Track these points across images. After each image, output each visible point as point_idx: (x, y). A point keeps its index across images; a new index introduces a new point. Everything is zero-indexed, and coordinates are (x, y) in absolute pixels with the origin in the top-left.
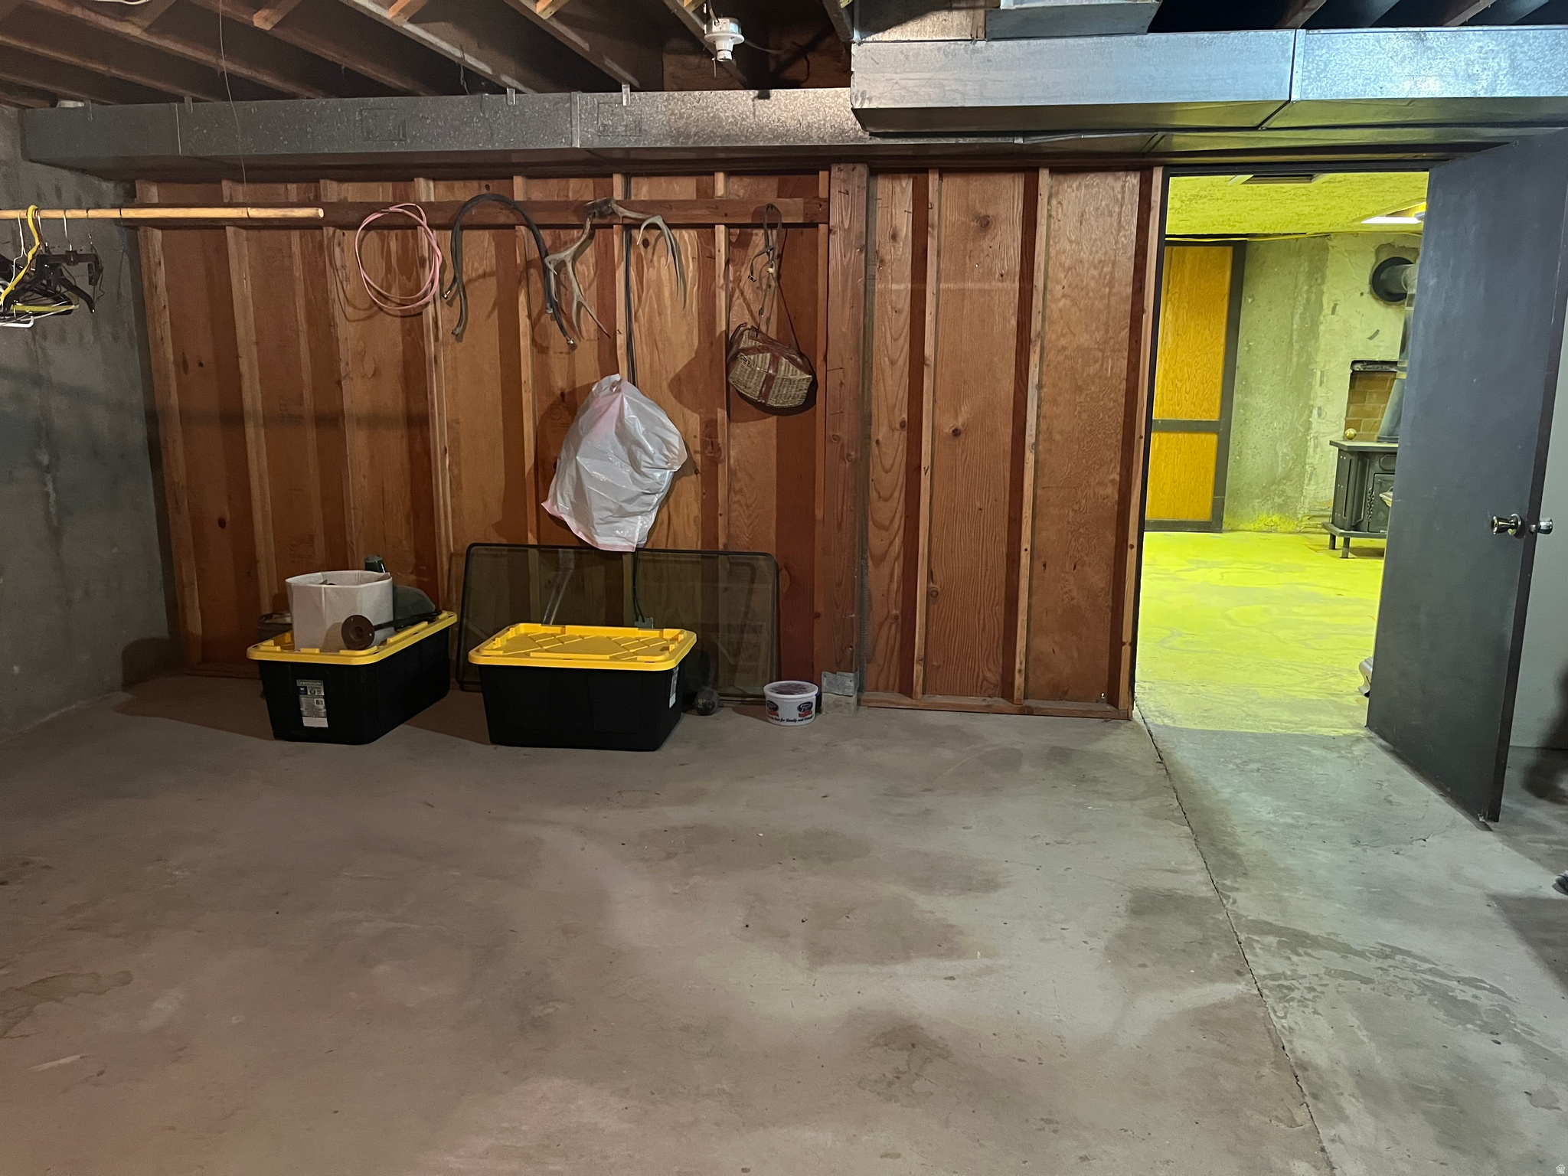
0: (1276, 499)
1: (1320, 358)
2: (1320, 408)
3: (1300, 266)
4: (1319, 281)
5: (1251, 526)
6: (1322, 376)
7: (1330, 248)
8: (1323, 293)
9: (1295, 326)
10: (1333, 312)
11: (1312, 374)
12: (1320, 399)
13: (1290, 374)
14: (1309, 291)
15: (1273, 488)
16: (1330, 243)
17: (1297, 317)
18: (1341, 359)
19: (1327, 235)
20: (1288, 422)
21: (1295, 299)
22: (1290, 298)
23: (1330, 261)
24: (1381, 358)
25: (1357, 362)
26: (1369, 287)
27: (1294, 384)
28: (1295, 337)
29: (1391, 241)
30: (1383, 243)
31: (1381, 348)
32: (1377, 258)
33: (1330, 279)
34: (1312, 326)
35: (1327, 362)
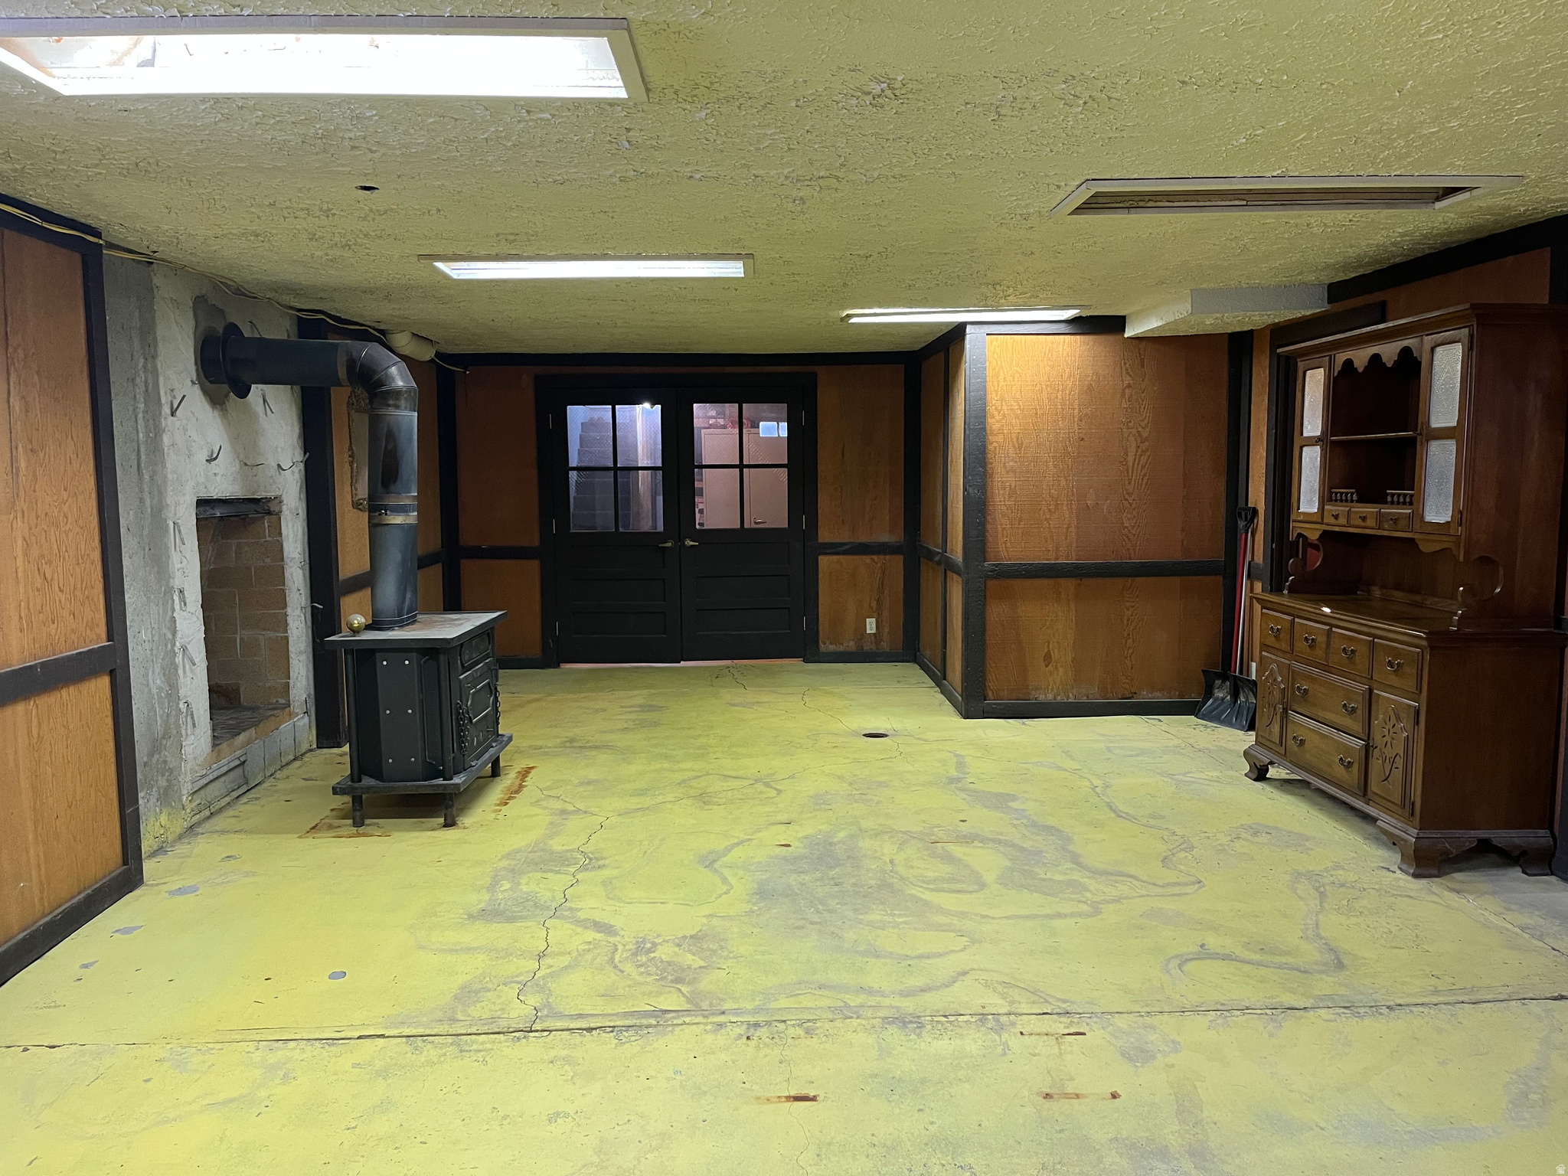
3: (131, 316)
4: (152, 350)
7: (155, 289)
9: (141, 435)
10: (173, 413)
11: (167, 529)
14: (145, 368)
17: (140, 418)
18: (188, 498)
22: (128, 379)
23: (158, 314)
24: (219, 495)
25: (201, 503)
26: (197, 370)
27: (152, 550)
28: (143, 457)
29: (204, 292)
30: (198, 293)
31: (218, 478)
32: (196, 321)
33: (161, 348)
34: (155, 436)
35: (177, 504)
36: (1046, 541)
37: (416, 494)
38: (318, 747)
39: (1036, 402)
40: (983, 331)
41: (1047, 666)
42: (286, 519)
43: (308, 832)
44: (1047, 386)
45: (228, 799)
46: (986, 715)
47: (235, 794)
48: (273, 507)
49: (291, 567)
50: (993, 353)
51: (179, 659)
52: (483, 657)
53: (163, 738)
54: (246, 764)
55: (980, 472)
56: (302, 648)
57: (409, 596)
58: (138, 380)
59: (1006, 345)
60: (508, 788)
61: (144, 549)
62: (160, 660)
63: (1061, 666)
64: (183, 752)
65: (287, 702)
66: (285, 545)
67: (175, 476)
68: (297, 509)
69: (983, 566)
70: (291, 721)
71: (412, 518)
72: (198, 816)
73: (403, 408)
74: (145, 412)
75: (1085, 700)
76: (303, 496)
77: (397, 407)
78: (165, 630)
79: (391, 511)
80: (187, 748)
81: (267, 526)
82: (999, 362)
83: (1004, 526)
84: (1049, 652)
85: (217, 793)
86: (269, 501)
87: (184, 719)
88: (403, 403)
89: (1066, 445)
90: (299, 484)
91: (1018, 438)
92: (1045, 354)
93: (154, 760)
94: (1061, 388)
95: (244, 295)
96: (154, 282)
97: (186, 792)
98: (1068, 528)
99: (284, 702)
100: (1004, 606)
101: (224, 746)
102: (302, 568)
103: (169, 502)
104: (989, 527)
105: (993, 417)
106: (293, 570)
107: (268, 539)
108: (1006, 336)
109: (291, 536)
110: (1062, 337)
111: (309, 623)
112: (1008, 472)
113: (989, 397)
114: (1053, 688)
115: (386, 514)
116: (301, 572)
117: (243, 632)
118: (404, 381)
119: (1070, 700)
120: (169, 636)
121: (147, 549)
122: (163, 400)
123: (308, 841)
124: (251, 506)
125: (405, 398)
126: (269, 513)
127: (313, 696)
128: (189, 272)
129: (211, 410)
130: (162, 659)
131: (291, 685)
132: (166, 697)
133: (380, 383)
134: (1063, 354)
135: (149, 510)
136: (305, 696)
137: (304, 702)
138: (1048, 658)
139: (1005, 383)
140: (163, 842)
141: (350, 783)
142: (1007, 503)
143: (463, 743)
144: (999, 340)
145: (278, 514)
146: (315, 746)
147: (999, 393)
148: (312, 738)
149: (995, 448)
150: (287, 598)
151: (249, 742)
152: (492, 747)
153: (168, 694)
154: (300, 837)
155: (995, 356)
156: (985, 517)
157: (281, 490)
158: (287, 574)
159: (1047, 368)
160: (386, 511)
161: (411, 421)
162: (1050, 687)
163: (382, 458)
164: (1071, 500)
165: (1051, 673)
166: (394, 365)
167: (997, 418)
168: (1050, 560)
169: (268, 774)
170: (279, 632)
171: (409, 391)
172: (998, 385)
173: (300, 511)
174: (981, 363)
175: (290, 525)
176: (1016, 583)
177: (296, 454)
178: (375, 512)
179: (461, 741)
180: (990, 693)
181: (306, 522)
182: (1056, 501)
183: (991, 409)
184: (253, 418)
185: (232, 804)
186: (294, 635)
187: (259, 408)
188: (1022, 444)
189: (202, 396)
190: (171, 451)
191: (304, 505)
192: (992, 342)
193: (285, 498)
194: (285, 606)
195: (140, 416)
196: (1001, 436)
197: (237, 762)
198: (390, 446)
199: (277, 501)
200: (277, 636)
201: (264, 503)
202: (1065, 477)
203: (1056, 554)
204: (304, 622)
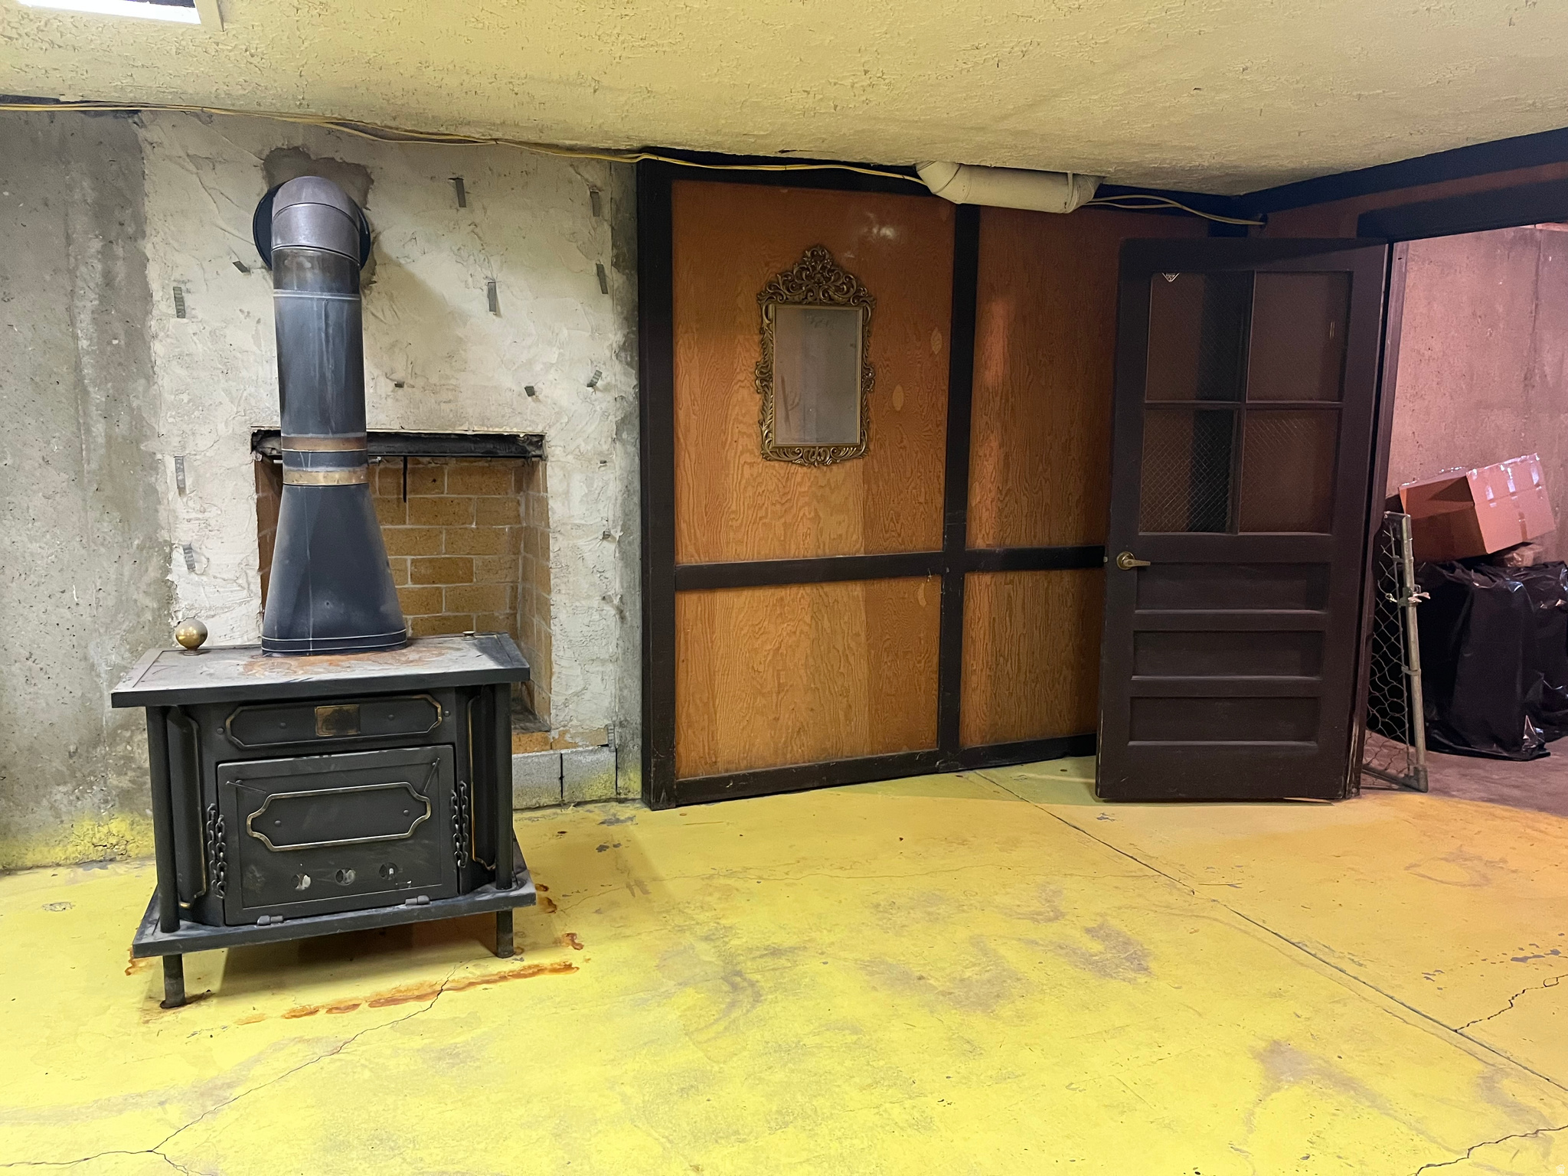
0: (113, 780)
1: (166, 423)
2: (188, 549)
3: (70, 188)
4: (130, 230)
5: (58, 854)
6: (180, 469)
7: (148, 149)
8: (144, 261)
9: (84, 343)
10: (181, 313)
11: (152, 465)
12: (185, 526)
13: (94, 466)
14: (106, 254)
15: (100, 751)
16: (142, 133)
17: (85, 320)
18: (221, 427)
19: (132, 112)
20: (111, 588)
21: (72, 273)
23: (151, 181)
27: (108, 491)
28: (89, 371)
29: (299, 143)
30: (278, 145)
32: (270, 183)
33: (158, 225)
34: (128, 344)
35: (189, 434)
42: (563, 468)
49: (576, 538)
58: (83, 270)
61: (84, 490)
66: (554, 504)
68: (606, 454)
70: (551, 752)
74: (99, 312)
76: (631, 437)
78: (135, 595)
81: (541, 475)
90: (615, 419)
93: (98, 753)
96: (140, 138)
103: (163, 431)
106: (582, 541)
109: (579, 493)
111: (635, 621)
120: (151, 604)
121: (92, 489)
122: (156, 296)
131: (556, 703)
135: (102, 440)
145: (546, 459)
146: (635, 796)
148: (628, 784)
150: (553, 581)
157: (541, 425)
158: (557, 547)
173: (619, 458)
175: (577, 477)
190: (174, 363)
191: (632, 447)
193: (555, 438)
194: (550, 591)
195: (85, 317)
204: (613, 619)
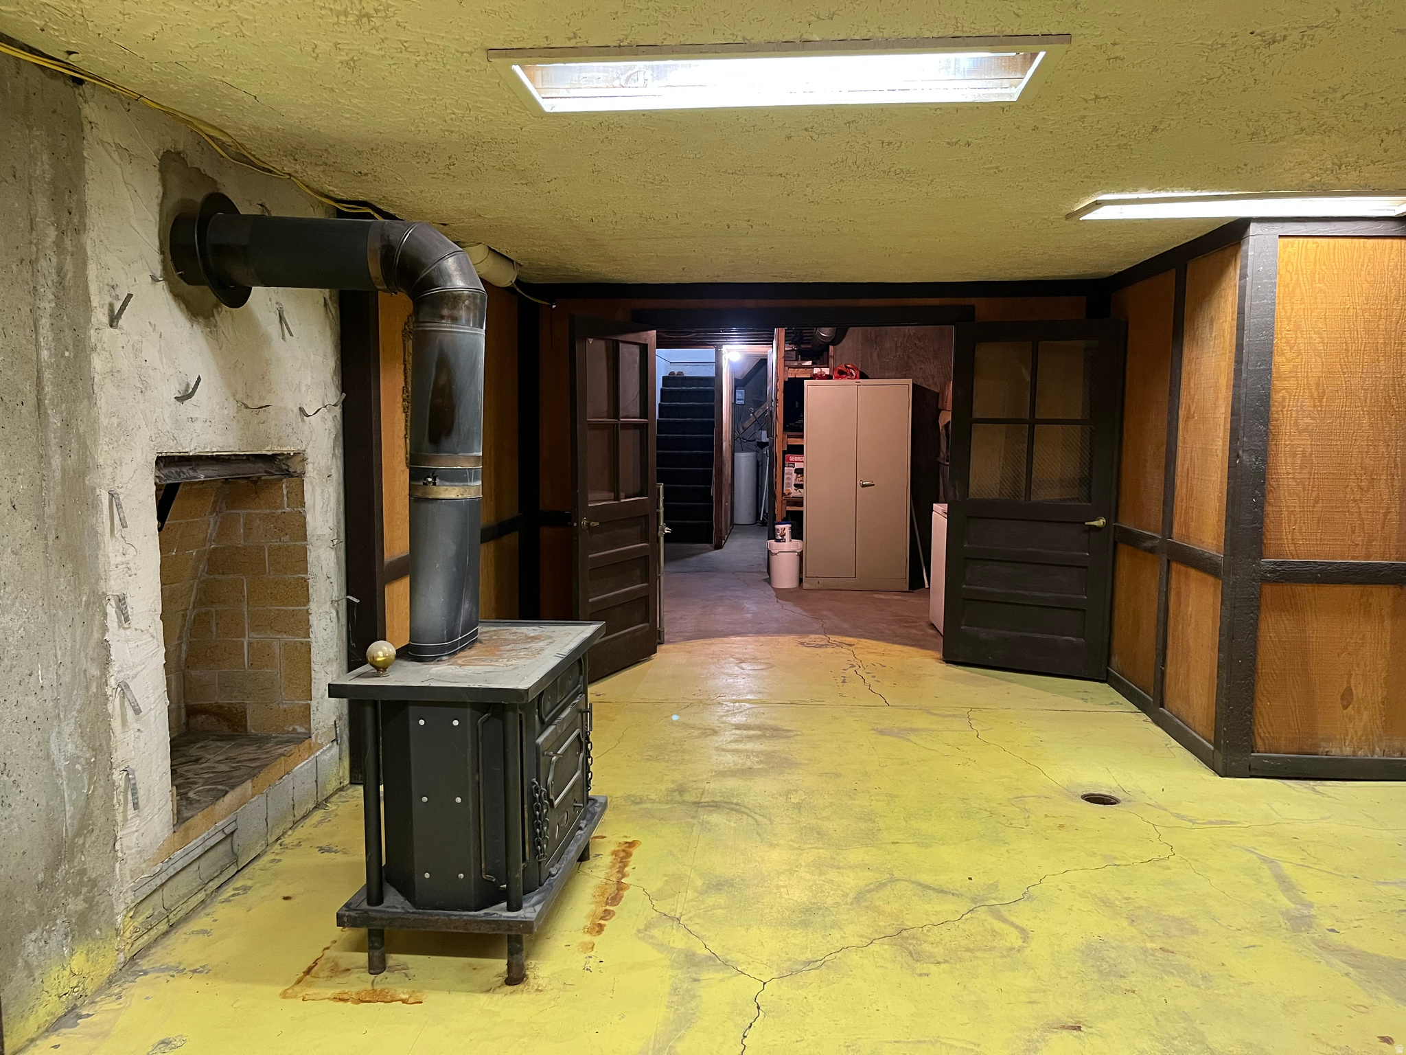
0: (71, 904)
1: (103, 452)
2: (118, 597)
3: (35, 158)
4: (76, 220)
5: (32, 1026)
6: (111, 504)
7: (87, 128)
10: (112, 322)
11: (93, 503)
12: (115, 572)
13: (52, 508)
14: (59, 246)
15: (62, 871)
16: (84, 109)
17: (45, 325)
18: (139, 454)
19: (79, 77)
20: (67, 659)
21: (34, 264)
22: (22, 260)
23: (89, 166)
24: (197, 450)
25: (164, 461)
26: (164, 262)
27: (63, 539)
28: (48, 389)
29: (181, 148)
30: (169, 146)
31: (198, 425)
32: (164, 186)
33: (94, 218)
34: (76, 357)
35: (118, 464)
36: (1353, 532)
37: (481, 454)
38: (351, 783)
39: (1347, 334)
40: (1274, 231)
41: (1345, 707)
42: (311, 483)
43: (299, 982)
44: (1364, 311)
45: (201, 896)
46: (1253, 773)
47: (214, 884)
48: (294, 466)
49: (319, 547)
50: (1287, 265)
51: (114, 705)
52: (570, 698)
53: (79, 834)
54: (235, 835)
55: (1260, 431)
56: (332, 656)
57: (466, 606)
58: (43, 263)
59: (1306, 252)
60: (602, 889)
61: (46, 539)
62: (74, 713)
63: (1366, 708)
64: (118, 847)
65: (307, 732)
66: (309, 518)
67: (115, 421)
68: (329, 469)
69: (1259, 565)
70: (313, 756)
71: (473, 490)
72: (146, 937)
73: (464, 321)
74: (55, 316)
75: (1397, 756)
76: (339, 452)
77: (455, 319)
78: (85, 664)
79: (441, 479)
80: (125, 842)
81: (285, 492)
82: (1294, 277)
83: (1292, 509)
84: (1349, 689)
85: (184, 890)
86: (288, 458)
87: (121, 798)
88: (463, 313)
89: (1389, 396)
90: (333, 436)
91: (1317, 385)
92: (1362, 265)
93: (60, 875)
94: (1384, 314)
95: (251, 163)
96: (83, 114)
97: (123, 906)
98: (1386, 514)
99: (303, 730)
100: (1286, 622)
101: (198, 819)
102: (334, 547)
103: (101, 461)
104: (1268, 509)
105: (1283, 354)
106: (321, 551)
107: (288, 510)
108: (1306, 240)
109: (319, 506)
110: (1388, 241)
111: (343, 620)
112: (1300, 433)
113: (1277, 325)
114: (1352, 738)
115: (434, 484)
116: (333, 553)
117: (253, 634)
118: (465, 280)
119: (1376, 757)
120: (95, 672)
121: (51, 537)
122: (95, 300)
123: (295, 1006)
124: (261, 466)
125: (468, 308)
126: (288, 474)
127: (346, 717)
128: (147, 106)
129: (188, 325)
130: (79, 711)
131: (313, 708)
132: (84, 769)
133: (429, 283)
134: (1388, 266)
135: (58, 475)
136: (334, 718)
137: (333, 727)
138: (1347, 697)
139: (1303, 306)
140: (76, 999)
141: (365, 905)
142: (1297, 476)
143: (539, 844)
144: (1296, 245)
145: (301, 476)
146: (347, 782)
147: (1293, 320)
148: (344, 772)
149: (1284, 398)
150: (311, 591)
151: (242, 802)
152: (580, 829)
153: (88, 763)
154: (284, 995)
155: (1290, 267)
156: (1264, 496)
157: (304, 443)
158: (311, 557)
159: (1365, 286)
160: (434, 479)
161: (476, 344)
162: (1349, 737)
163: (430, 398)
164: (1393, 475)
165: (1351, 718)
166: (451, 254)
167: (1288, 355)
168: (1357, 558)
169: (272, 839)
170: (297, 636)
171: (473, 297)
172: (1292, 309)
173: (333, 472)
174: (1269, 277)
175: (318, 491)
176: (1305, 591)
177: (329, 395)
178: (418, 480)
179: (536, 843)
180: (1259, 743)
181: (342, 487)
182: (1371, 475)
183: (1280, 343)
184: (263, 340)
185: (208, 901)
186: (320, 639)
187: (271, 327)
188: (1324, 392)
189: (172, 303)
190: (107, 380)
191: (340, 463)
192: (1285, 246)
193: (310, 454)
194: (308, 601)
195: (45, 322)
196: (1292, 381)
197: (221, 836)
198: (443, 380)
199: (299, 458)
200: (296, 642)
201: (281, 460)
202: (1385, 441)
203: (1367, 548)
204: (335, 620)
